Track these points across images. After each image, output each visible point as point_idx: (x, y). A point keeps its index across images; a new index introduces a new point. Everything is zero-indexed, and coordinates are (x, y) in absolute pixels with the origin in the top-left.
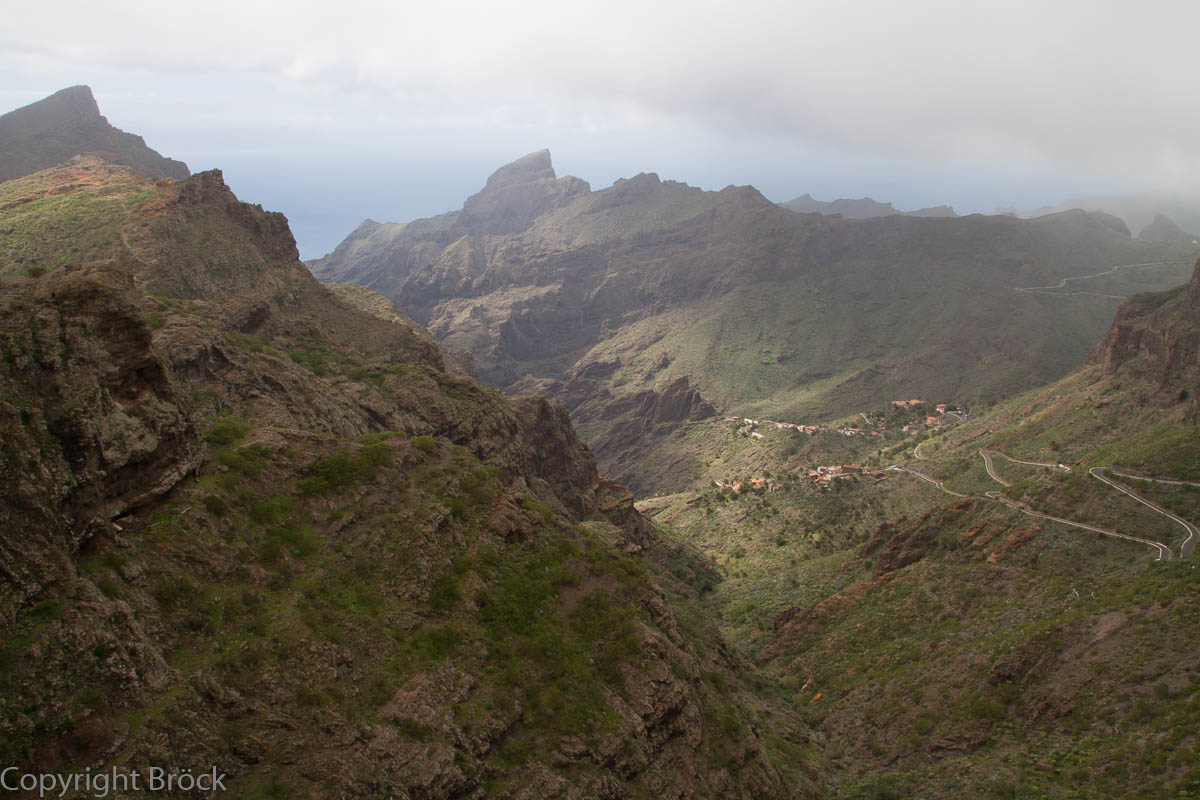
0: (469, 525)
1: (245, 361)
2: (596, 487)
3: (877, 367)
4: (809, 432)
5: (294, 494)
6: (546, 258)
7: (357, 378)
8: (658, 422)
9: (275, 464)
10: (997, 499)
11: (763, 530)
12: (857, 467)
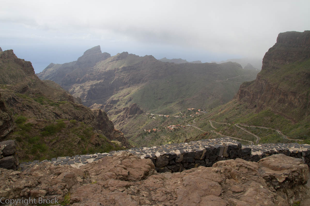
0: (85, 142)
1: (22, 101)
2: (114, 132)
3: (184, 100)
4: (167, 117)
5: (40, 136)
6: (99, 73)
7: (52, 105)
8: (129, 115)
9: (34, 128)
10: (214, 132)
11: (156, 142)
12: (180, 125)
